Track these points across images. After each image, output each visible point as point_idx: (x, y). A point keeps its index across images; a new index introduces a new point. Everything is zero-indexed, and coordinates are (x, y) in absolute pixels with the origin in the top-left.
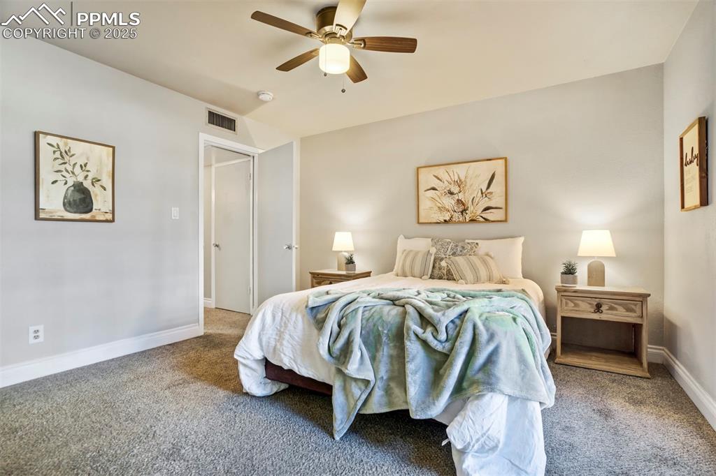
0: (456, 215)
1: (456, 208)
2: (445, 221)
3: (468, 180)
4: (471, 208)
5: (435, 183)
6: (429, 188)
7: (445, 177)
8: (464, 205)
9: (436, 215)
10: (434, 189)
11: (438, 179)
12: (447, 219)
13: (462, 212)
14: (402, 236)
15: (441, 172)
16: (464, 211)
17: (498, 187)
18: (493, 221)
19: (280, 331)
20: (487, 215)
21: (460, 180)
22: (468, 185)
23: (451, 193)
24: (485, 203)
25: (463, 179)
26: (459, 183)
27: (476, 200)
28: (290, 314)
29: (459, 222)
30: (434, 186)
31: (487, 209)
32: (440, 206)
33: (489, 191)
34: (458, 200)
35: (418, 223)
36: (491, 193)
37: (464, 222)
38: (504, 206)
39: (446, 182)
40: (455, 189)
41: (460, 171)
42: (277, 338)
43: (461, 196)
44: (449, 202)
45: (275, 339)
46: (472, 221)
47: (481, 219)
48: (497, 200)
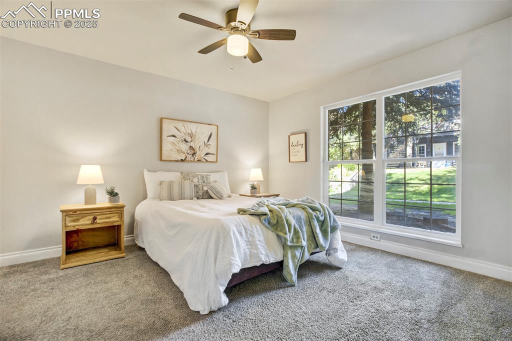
0: (189, 156)
1: (189, 152)
2: (182, 160)
3: (197, 135)
4: (198, 153)
5: (175, 132)
6: (170, 135)
7: (182, 129)
8: (194, 150)
9: (175, 155)
10: (174, 136)
11: (178, 130)
12: (183, 158)
13: (193, 155)
14: (145, 170)
15: (180, 125)
16: (194, 154)
17: (213, 142)
18: (211, 162)
19: (248, 241)
20: (207, 158)
21: (192, 134)
22: (197, 137)
23: (186, 141)
24: (206, 150)
25: (194, 134)
26: (191, 135)
27: (201, 148)
28: (251, 227)
29: (191, 161)
30: (174, 134)
31: (207, 154)
32: (178, 149)
33: (209, 143)
34: (190, 146)
35: (161, 160)
36: (210, 145)
37: (194, 161)
38: (216, 153)
39: (183, 133)
40: (189, 139)
41: (192, 128)
42: (250, 247)
43: (192, 144)
44: (184, 147)
45: (248, 248)
46: (199, 161)
47: (204, 160)
48: (212, 150)
